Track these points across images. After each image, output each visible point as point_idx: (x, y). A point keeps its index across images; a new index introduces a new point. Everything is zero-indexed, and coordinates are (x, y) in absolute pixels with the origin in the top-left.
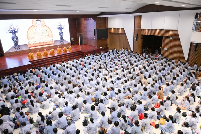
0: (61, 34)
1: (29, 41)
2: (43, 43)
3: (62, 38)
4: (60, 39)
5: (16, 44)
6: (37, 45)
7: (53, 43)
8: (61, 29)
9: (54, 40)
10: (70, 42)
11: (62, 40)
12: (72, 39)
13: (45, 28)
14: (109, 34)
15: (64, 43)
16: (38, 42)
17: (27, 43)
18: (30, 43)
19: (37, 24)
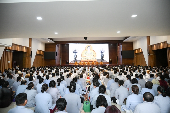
0: (102, 56)
1: (82, 58)
2: (90, 60)
3: (102, 58)
4: (101, 59)
5: (75, 59)
6: (86, 61)
7: (96, 61)
8: (102, 52)
9: (97, 59)
10: (108, 62)
11: (102, 60)
12: (110, 60)
13: (92, 51)
14: (135, 55)
15: (104, 62)
16: (87, 59)
17: (81, 59)
18: (82, 59)
19: (88, 49)
